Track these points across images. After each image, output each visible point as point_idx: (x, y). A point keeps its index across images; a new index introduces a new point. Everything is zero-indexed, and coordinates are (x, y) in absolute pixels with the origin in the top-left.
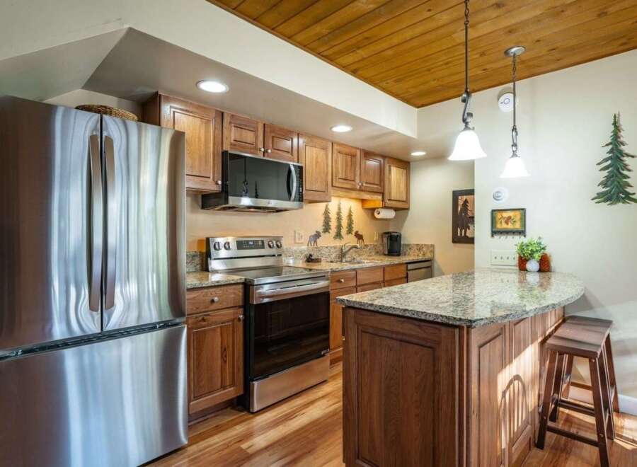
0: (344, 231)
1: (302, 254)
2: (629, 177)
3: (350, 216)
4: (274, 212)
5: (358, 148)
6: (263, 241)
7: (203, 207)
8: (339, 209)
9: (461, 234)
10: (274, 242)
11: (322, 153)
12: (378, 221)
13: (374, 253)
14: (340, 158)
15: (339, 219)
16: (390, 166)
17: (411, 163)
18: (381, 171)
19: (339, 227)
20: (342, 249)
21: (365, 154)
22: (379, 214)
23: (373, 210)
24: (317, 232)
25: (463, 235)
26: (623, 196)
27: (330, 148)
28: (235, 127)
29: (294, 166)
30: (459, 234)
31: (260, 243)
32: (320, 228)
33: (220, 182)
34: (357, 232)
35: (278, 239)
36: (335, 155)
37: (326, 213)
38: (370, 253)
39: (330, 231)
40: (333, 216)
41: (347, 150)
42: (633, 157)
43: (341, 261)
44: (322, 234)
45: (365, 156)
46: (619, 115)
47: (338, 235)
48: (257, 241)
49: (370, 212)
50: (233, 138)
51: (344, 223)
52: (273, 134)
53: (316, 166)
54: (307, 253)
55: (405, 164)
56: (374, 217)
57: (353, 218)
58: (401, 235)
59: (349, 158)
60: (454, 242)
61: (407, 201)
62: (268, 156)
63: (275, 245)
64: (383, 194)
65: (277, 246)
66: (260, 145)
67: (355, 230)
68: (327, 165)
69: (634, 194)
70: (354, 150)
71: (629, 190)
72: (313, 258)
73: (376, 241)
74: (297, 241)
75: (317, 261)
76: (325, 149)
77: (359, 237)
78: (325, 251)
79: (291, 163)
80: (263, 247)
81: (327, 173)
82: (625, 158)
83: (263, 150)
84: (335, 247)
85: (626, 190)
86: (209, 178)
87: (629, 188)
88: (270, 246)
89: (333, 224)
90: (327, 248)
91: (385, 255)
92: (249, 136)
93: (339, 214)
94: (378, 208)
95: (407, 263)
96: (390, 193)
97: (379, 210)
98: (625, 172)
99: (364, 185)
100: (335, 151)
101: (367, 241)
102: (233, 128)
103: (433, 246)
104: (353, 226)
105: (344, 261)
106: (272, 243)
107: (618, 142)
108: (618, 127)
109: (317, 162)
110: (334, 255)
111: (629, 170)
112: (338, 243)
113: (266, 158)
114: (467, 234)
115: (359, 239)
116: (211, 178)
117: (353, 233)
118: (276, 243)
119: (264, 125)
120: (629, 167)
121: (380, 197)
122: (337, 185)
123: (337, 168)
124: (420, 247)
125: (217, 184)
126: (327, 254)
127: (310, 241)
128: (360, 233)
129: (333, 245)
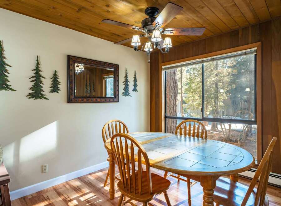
2: (8, 77)
26: (5, 86)
42: (10, 66)
46: (3, 41)
69: (11, 86)
71: (8, 83)
82: (6, 66)
85: (7, 83)
87: (8, 82)
98: (6, 74)
107: (2, 56)
108: (2, 48)
111: (8, 73)
120: (8, 72)
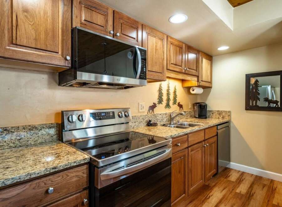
0: (171, 102)
1: (144, 120)
3: (175, 92)
4: (122, 88)
5: (183, 43)
6: (113, 113)
7: (60, 84)
8: (169, 87)
9: (253, 104)
10: (123, 113)
11: (160, 43)
12: (192, 96)
13: (189, 117)
14: (172, 48)
15: (168, 94)
16: (202, 58)
17: (213, 57)
18: (197, 61)
19: (168, 100)
20: (170, 116)
21: (188, 47)
22: (193, 91)
23: (189, 88)
24: (154, 103)
25: (254, 104)
27: (166, 40)
28: (85, 7)
29: (139, 49)
30: (251, 104)
31: (111, 115)
32: (156, 101)
33: (68, 58)
34: (179, 103)
35: (126, 110)
36: (168, 46)
37: (160, 90)
38: (187, 116)
39: (163, 103)
40: (164, 92)
41: (176, 43)
43: (170, 124)
44: (157, 105)
45: (188, 49)
47: (168, 106)
48: (108, 113)
49: (187, 89)
50: (83, 18)
51: (172, 97)
52: (122, 21)
53: (156, 52)
54: (147, 119)
55: (210, 57)
56: (189, 93)
57: (177, 93)
58: (207, 105)
59: (178, 49)
60: (247, 109)
61: (211, 82)
62: (117, 38)
63: (123, 116)
64: (198, 77)
65: (126, 116)
66: (110, 28)
67: (178, 101)
68: (163, 53)
70: (181, 44)
72: (152, 122)
73: (190, 109)
74: (140, 111)
75: (155, 125)
76: (162, 40)
77: (180, 106)
78: (159, 117)
79: (137, 46)
80: (113, 117)
81: (164, 59)
83: (112, 32)
84: (166, 114)
86: (58, 53)
88: (119, 116)
89: (165, 98)
90: (161, 114)
91: (197, 118)
92: (99, 19)
93: (168, 91)
94: (193, 87)
95: (217, 125)
96: (202, 76)
97: (194, 88)
99: (188, 69)
100: (169, 43)
101: (185, 109)
102: (83, 8)
103: (229, 112)
104: (177, 99)
105: (172, 123)
106: (121, 113)
109: (156, 50)
110: (165, 120)
112: (168, 111)
113: (115, 39)
114: (258, 104)
115: (180, 108)
116: (60, 53)
117: (177, 103)
118: (125, 113)
119: (114, 11)
121: (196, 79)
122: (170, 69)
123: (170, 56)
124: (220, 113)
125: (66, 59)
126: (161, 119)
127: (149, 110)
128: (181, 103)
129: (165, 113)
